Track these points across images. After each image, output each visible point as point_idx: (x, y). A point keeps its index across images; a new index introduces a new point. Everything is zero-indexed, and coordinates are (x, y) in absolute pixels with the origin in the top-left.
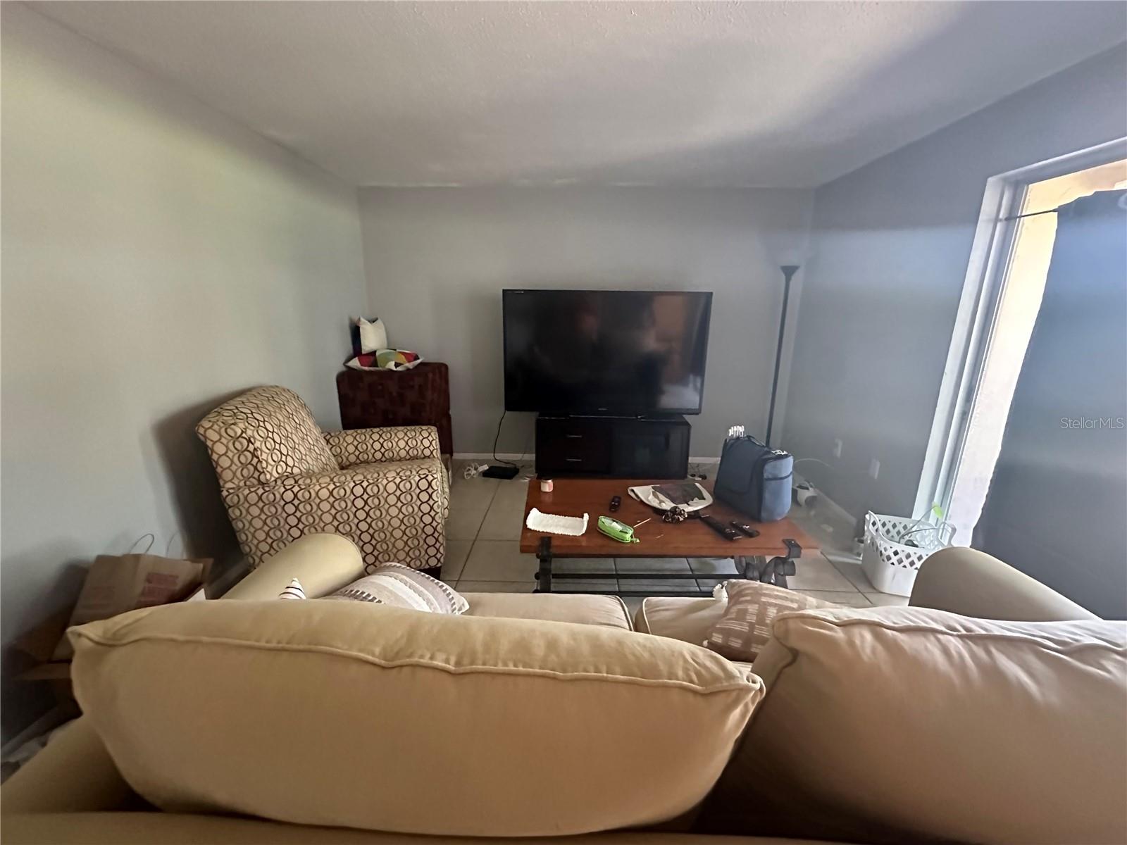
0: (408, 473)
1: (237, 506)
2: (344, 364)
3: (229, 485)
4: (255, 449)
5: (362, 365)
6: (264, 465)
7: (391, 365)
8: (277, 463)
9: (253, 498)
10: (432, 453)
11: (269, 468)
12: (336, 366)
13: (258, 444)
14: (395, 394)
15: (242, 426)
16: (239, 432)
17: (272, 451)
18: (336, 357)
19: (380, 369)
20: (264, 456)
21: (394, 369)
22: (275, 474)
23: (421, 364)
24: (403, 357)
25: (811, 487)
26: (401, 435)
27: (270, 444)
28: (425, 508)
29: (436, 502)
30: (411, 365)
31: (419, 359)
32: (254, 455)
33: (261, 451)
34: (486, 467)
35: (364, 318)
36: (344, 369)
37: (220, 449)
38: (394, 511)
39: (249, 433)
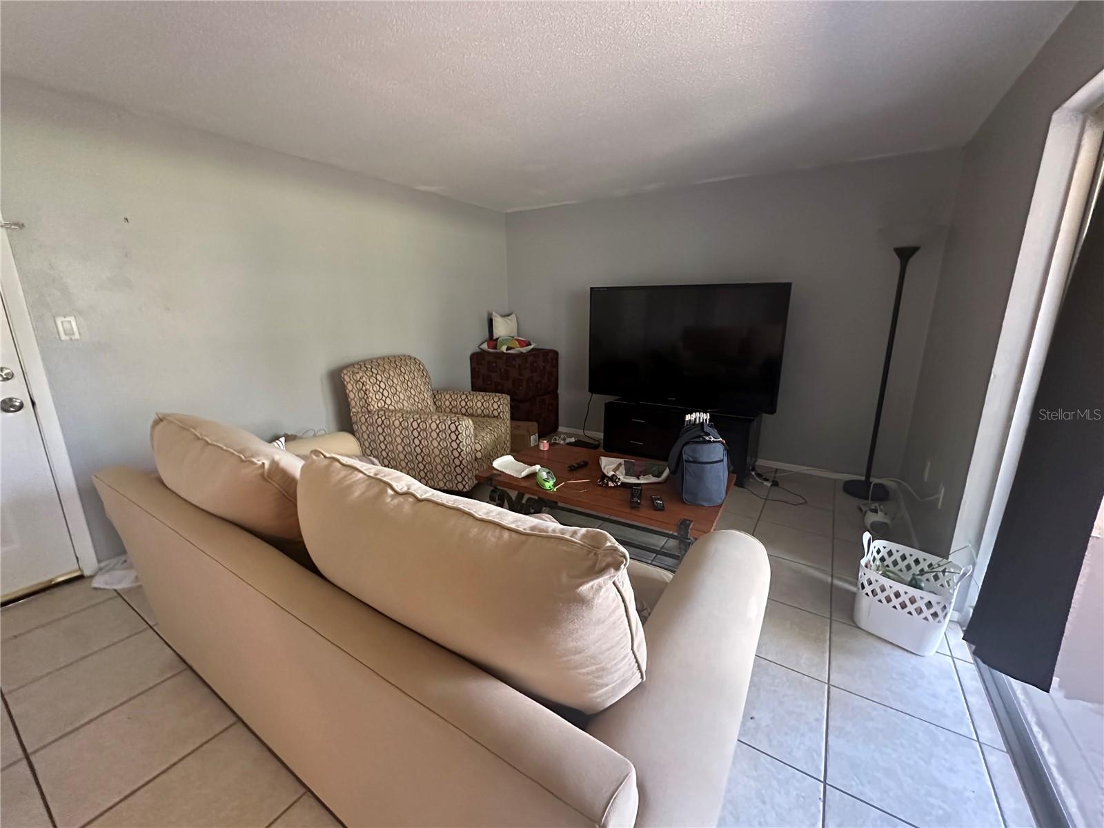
0: (445, 418)
1: (356, 423)
2: (479, 347)
3: (354, 410)
4: (366, 390)
5: (489, 348)
6: (370, 400)
7: (504, 349)
8: (378, 401)
9: (363, 420)
10: (499, 414)
11: (373, 403)
12: (473, 348)
13: (368, 387)
14: (503, 370)
15: (361, 374)
16: (359, 378)
17: (376, 393)
18: (474, 341)
19: (498, 351)
20: (371, 395)
21: (505, 351)
22: (376, 406)
23: (533, 349)
24: (517, 343)
25: (881, 511)
26: (480, 397)
27: (376, 388)
28: (455, 445)
29: (461, 442)
30: (524, 350)
31: (530, 345)
32: (365, 393)
33: (369, 391)
34: (573, 440)
35: (496, 313)
36: (478, 350)
37: (349, 387)
38: (435, 444)
39: (364, 379)
